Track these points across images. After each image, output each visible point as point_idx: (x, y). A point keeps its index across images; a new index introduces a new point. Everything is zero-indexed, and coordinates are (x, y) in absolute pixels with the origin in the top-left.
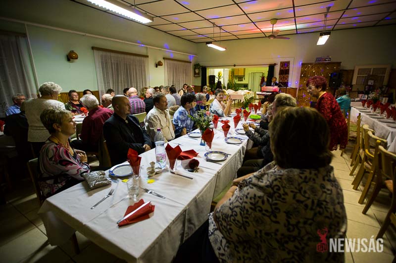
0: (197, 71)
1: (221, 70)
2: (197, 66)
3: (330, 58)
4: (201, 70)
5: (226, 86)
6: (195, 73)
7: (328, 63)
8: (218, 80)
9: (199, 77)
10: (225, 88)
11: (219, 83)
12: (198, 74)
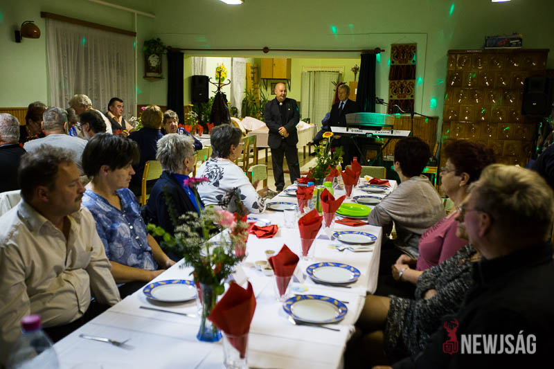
0: (154, 61)
1: (224, 61)
2: (152, 46)
3: (521, 40)
4: (165, 58)
5: (239, 107)
6: (147, 68)
7: (515, 53)
8: (216, 89)
9: (161, 78)
10: (235, 112)
11: (221, 97)
12: (158, 69)
